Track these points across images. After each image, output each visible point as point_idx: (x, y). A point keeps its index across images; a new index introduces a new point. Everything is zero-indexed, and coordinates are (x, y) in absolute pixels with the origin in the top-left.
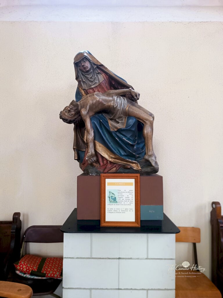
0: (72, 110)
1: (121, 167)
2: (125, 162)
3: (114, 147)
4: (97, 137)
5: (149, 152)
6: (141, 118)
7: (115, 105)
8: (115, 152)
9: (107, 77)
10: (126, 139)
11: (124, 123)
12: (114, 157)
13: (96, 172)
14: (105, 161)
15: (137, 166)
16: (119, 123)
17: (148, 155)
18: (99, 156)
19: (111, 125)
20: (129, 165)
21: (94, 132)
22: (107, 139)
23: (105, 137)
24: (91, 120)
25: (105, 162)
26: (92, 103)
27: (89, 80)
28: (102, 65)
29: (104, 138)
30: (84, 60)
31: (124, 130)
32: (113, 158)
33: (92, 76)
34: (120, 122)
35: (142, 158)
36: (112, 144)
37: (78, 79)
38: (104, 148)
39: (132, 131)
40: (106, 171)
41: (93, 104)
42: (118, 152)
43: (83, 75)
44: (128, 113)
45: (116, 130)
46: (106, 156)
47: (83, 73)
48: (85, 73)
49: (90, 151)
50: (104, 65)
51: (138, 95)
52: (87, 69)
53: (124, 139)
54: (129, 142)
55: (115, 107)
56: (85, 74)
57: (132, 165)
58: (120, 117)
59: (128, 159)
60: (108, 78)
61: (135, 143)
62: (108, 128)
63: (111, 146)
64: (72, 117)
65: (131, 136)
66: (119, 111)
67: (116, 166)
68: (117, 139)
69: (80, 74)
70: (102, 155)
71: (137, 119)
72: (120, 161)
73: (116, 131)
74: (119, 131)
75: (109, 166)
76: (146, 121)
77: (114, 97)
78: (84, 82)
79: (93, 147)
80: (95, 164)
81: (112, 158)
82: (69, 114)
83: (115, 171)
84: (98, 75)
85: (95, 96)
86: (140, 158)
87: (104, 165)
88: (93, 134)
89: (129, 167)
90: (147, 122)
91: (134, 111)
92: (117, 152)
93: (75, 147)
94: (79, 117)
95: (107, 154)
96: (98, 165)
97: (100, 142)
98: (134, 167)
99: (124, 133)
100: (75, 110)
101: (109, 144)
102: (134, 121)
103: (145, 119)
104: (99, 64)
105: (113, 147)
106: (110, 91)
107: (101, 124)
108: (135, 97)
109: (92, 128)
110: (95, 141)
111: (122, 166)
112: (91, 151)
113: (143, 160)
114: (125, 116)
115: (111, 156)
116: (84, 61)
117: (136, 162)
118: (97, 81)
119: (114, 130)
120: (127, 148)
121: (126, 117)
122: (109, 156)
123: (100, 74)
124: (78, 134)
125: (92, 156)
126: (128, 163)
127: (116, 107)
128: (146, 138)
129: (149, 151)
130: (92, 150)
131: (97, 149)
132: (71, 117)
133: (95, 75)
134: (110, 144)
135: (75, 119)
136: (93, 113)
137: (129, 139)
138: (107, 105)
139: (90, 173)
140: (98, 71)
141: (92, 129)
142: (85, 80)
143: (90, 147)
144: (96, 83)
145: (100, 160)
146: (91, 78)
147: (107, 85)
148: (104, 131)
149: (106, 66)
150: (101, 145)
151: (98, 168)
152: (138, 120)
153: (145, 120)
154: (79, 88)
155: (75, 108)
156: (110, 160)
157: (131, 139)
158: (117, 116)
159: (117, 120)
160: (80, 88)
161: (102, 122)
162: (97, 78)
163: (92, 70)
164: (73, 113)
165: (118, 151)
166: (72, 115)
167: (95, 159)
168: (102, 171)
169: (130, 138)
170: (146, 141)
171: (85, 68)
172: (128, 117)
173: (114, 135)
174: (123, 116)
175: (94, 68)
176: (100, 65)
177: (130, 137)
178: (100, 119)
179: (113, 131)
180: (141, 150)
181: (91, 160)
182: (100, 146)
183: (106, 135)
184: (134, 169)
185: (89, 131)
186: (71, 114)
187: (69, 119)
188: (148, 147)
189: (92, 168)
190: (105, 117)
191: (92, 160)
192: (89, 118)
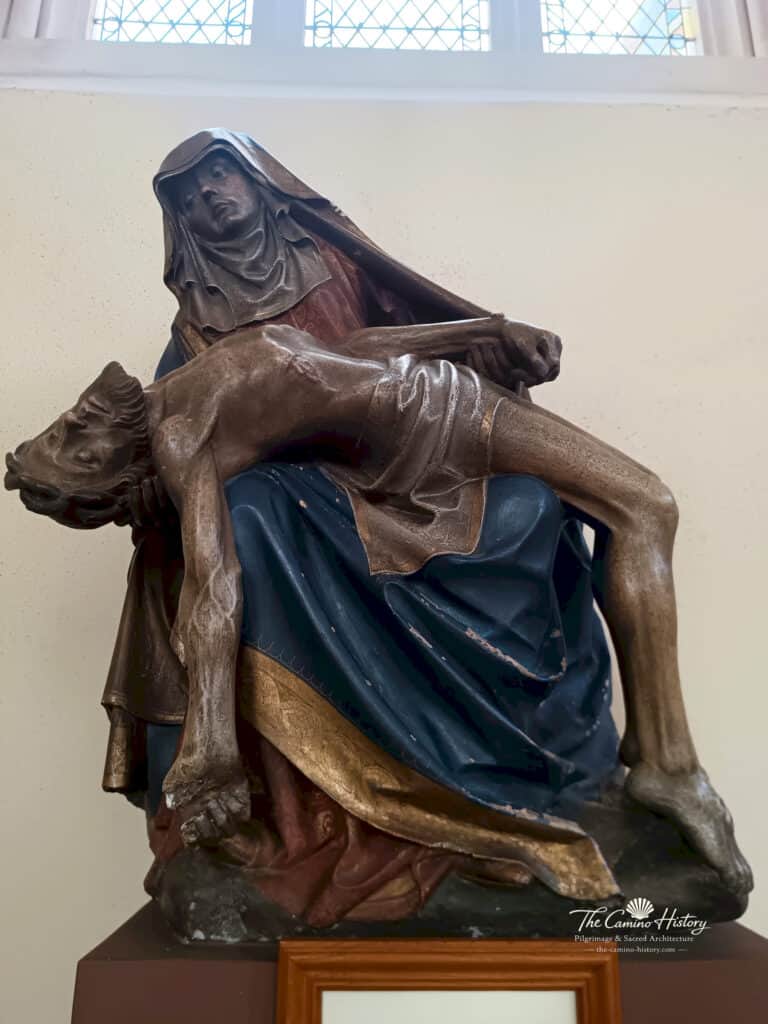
0: (93, 429)
1: (453, 874)
2: (483, 834)
3: (392, 697)
4: (267, 624)
5: (672, 741)
6: (591, 486)
7: (405, 399)
8: (406, 741)
9: (352, 267)
10: (491, 640)
11: (465, 518)
12: (390, 784)
13: (244, 916)
14: (321, 817)
15: (585, 861)
16: (430, 521)
17: (663, 768)
18: (279, 774)
19: (370, 533)
20: (516, 854)
21: (245, 584)
22: (340, 637)
23: (330, 619)
24: (228, 495)
25: (322, 819)
26: (243, 384)
27: (241, 278)
28: (323, 204)
29: (320, 627)
30: (218, 169)
31: (468, 571)
32: (389, 794)
33: (262, 257)
34: (439, 510)
35: (597, 787)
36: (378, 676)
37: (177, 280)
38: (319, 711)
39: (529, 576)
40: (328, 905)
41: (247, 391)
42: (433, 750)
43: (208, 255)
44: (495, 454)
45: (408, 568)
46: (330, 777)
47: (211, 246)
48: (221, 244)
49: (198, 738)
50: (334, 201)
51: (552, 346)
52: (231, 218)
53: (472, 634)
54: (516, 664)
55: (401, 406)
56: (219, 249)
57: (541, 854)
58: (436, 482)
59: (508, 808)
60: (357, 272)
61: (560, 668)
62: (347, 553)
63: (374, 689)
64: (92, 476)
65: (526, 615)
66: (432, 436)
67: (408, 867)
68: (417, 635)
69: (192, 249)
70: (300, 764)
71: (561, 495)
72: (441, 822)
73: (408, 579)
74: (435, 574)
75: (355, 863)
76: (626, 510)
77: (393, 361)
78: (213, 291)
79: (230, 706)
80: (237, 843)
81: (376, 793)
82: (71, 454)
83: (403, 913)
84: (295, 250)
85: (269, 340)
86: (582, 784)
87: (312, 849)
88: (233, 597)
89: (525, 879)
90: (634, 515)
91: (540, 438)
92: (419, 744)
93: (113, 699)
94: (146, 481)
95: (342, 761)
96: (269, 846)
97: (284, 662)
98: (564, 876)
99: (470, 594)
100: (119, 425)
101: (355, 680)
102: (542, 504)
103: (617, 497)
104: (305, 196)
105: (383, 701)
106: (370, 334)
107: (301, 526)
108: (536, 357)
109: (231, 550)
110: (249, 650)
111: (461, 860)
112: (211, 733)
113: (605, 797)
114: (472, 471)
115: (373, 774)
116: (217, 175)
117: (574, 828)
118: (292, 282)
119: (394, 567)
120: (496, 713)
121: (479, 483)
122: (355, 778)
123: (308, 249)
124: (149, 603)
125: (215, 777)
126: (511, 840)
127: (407, 409)
128: (640, 633)
129: (671, 735)
130: (216, 724)
131: (264, 715)
132: (82, 475)
133: (281, 252)
134: (364, 675)
135: (120, 490)
136: (250, 455)
137: (506, 638)
138: (344, 398)
139: (195, 928)
140: (295, 232)
141: (233, 560)
142: (216, 280)
143: (204, 700)
144: (282, 293)
145: (286, 803)
146: (254, 266)
147: (348, 309)
148: (325, 577)
149: (347, 210)
150: (294, 682)
151: (268, 877)
152: (566, 505)
153: (616, 503)
154: (180, 327)
155: (118, 414)
156: (363, 808)
157: (524, 637)
158: (420, 469)
159: (415, 499)
160: (189, 331)
161: (312, 514)
162: (292, 269)
163: (261, 223)
164: (103, 445)
165: (427, 741)
166: (93, 459)
167: (235, 806)
168: (291, 902)
169: (517, 631)
170: (642, 657)
171: (217, 212)
172: (491, 482)
173: (393, 603)
174: (460, 476)
175: (272, 214)
176: (309, 202)
177: (517, 620)
178: (295, 493)
179: (388, 572)
180: (580, 720)
181: (201, 818)
182: (285, 694)
183: (339, 606)
184: (563, 888)
185: (206, 577)
186: (82, 455)
187: (69, 488)
188: (662, 704)
189: (211, 872)
190: (332, 486)
191: (209, 814)
192: (211, 476)
